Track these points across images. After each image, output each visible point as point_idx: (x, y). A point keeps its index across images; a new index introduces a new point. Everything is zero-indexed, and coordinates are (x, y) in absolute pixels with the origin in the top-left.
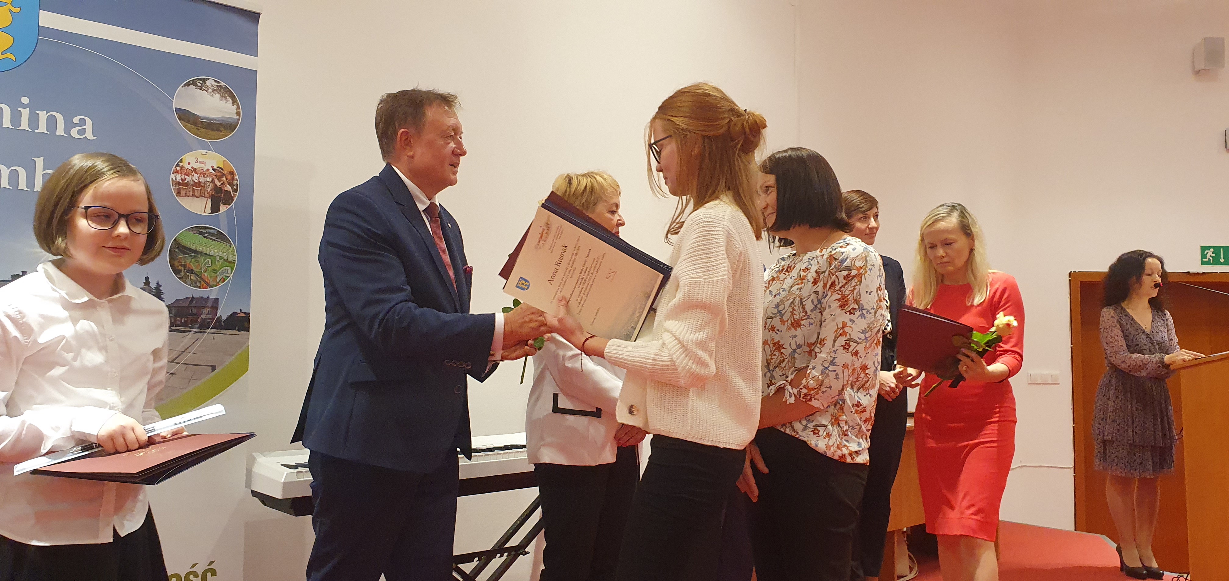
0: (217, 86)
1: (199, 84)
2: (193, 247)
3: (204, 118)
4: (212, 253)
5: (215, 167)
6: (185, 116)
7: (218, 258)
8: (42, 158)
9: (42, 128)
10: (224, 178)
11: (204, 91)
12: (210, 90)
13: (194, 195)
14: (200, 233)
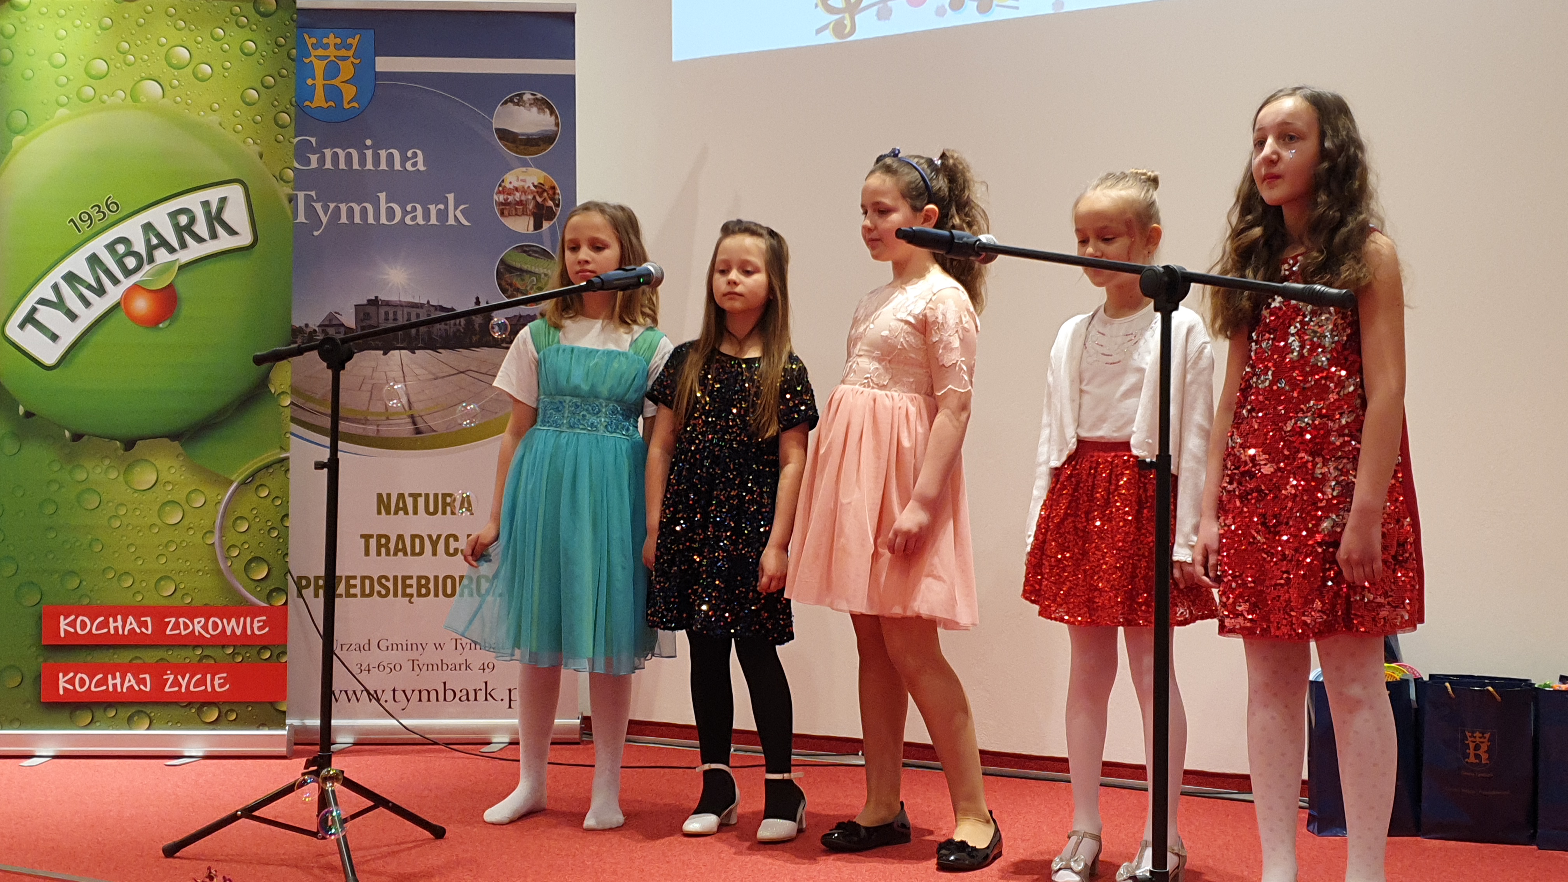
0: (534, 99)
1: (516, 101)
2: (518, 265)
3: (523, 135)
4: (537, 270)
5: (536, 184)
6: (505, 135)
7: (543, 276)
8: (384, 193)
9: (383, 166)
10: (545, 194)
11: (522, 108)
12: (528, 105)
13: (516, 215)
14: (525, 252)
